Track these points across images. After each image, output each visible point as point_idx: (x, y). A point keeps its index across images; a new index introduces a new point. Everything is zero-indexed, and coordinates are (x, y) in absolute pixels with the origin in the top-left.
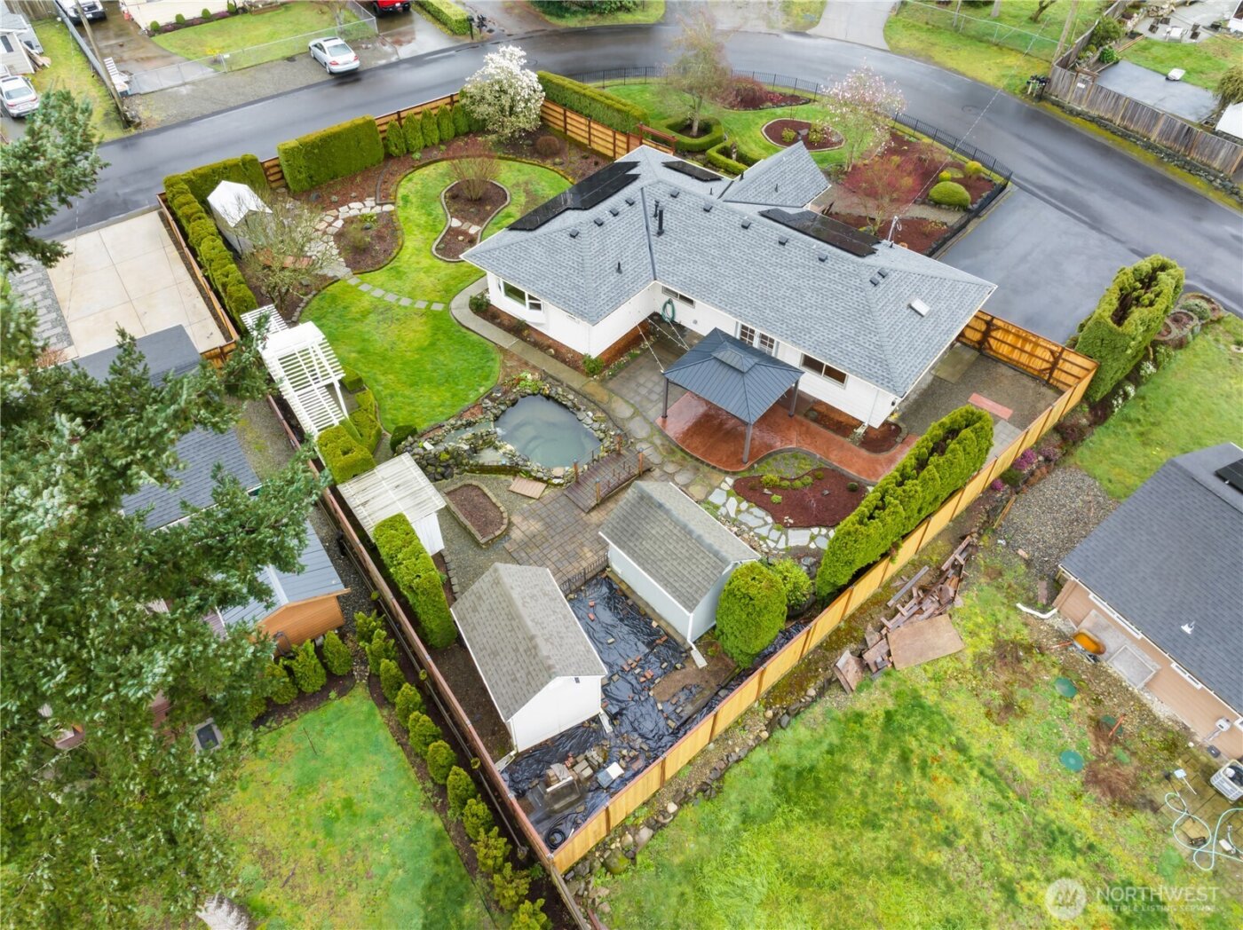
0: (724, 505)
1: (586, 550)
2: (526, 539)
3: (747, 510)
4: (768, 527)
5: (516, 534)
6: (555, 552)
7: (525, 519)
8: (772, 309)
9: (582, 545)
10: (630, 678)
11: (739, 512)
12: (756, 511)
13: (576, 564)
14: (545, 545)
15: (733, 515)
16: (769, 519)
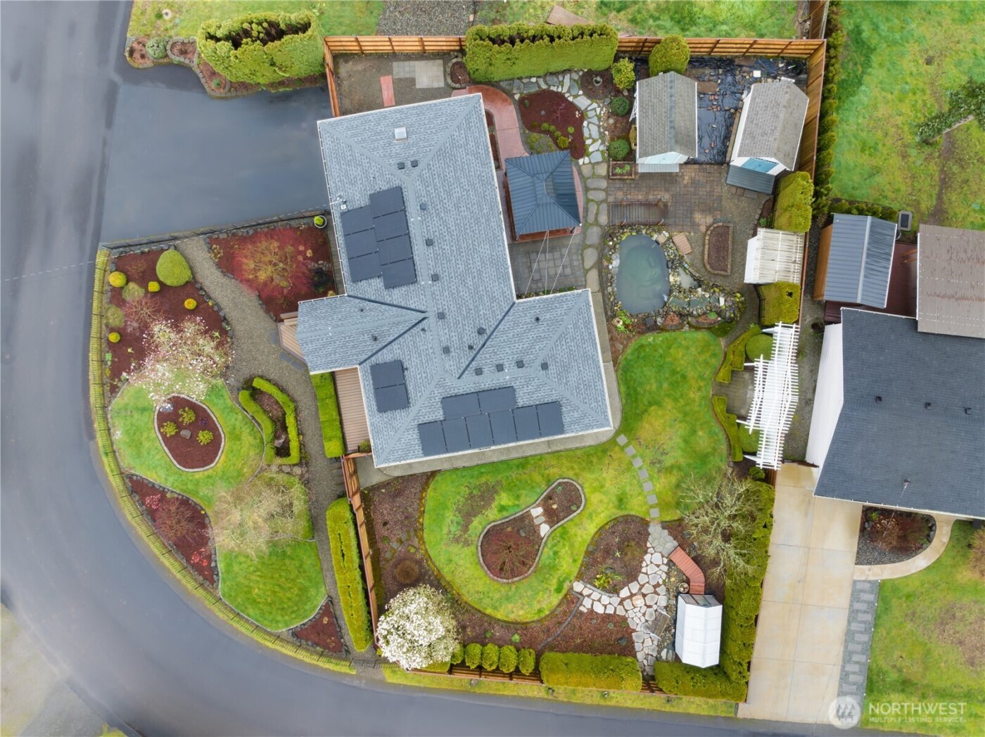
0: (598, 150)
1: (685, 182)
2: (707, 212)
3: (590, 138)
4: (590, 120)
5: (709, 220)
6: (701, 193)
7: (699, 225)
8: (481, 210)
9: (685, 186)
10: (720, 103)
11: (594, 141)
12: (586, 134)
13: (697, 177)
14: (701, 201)
15: (600, 141)
16: (585, 124)
